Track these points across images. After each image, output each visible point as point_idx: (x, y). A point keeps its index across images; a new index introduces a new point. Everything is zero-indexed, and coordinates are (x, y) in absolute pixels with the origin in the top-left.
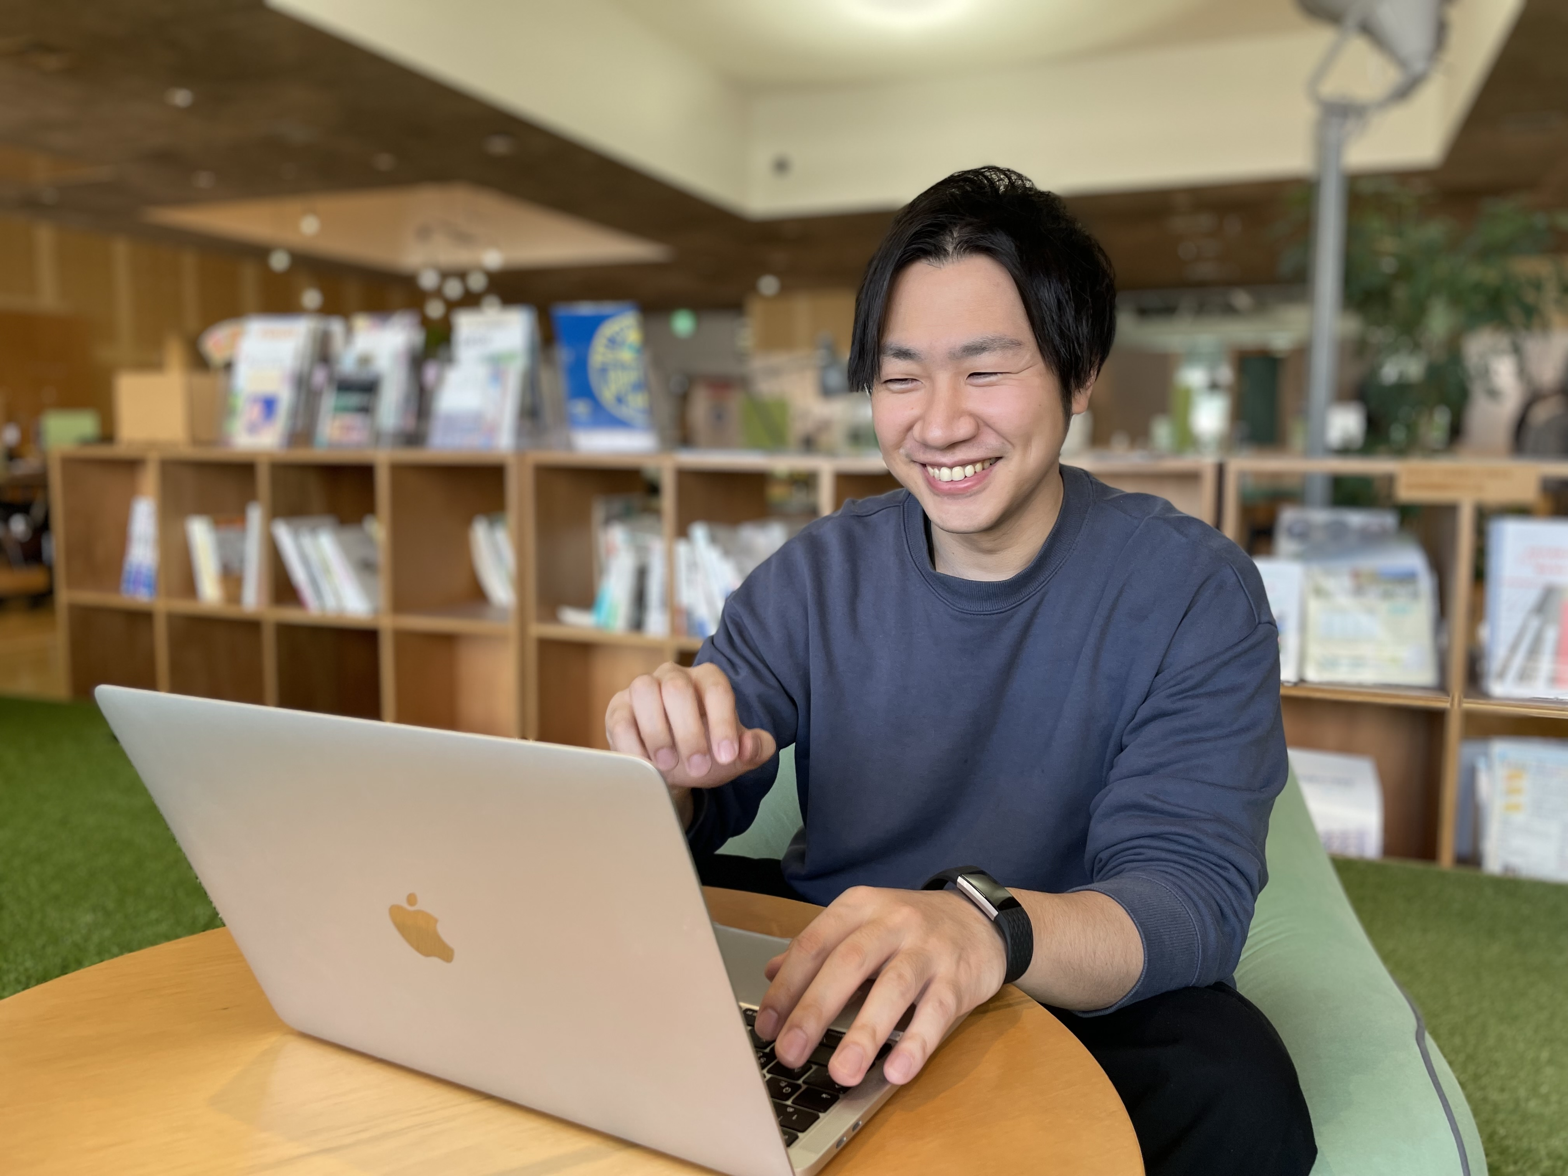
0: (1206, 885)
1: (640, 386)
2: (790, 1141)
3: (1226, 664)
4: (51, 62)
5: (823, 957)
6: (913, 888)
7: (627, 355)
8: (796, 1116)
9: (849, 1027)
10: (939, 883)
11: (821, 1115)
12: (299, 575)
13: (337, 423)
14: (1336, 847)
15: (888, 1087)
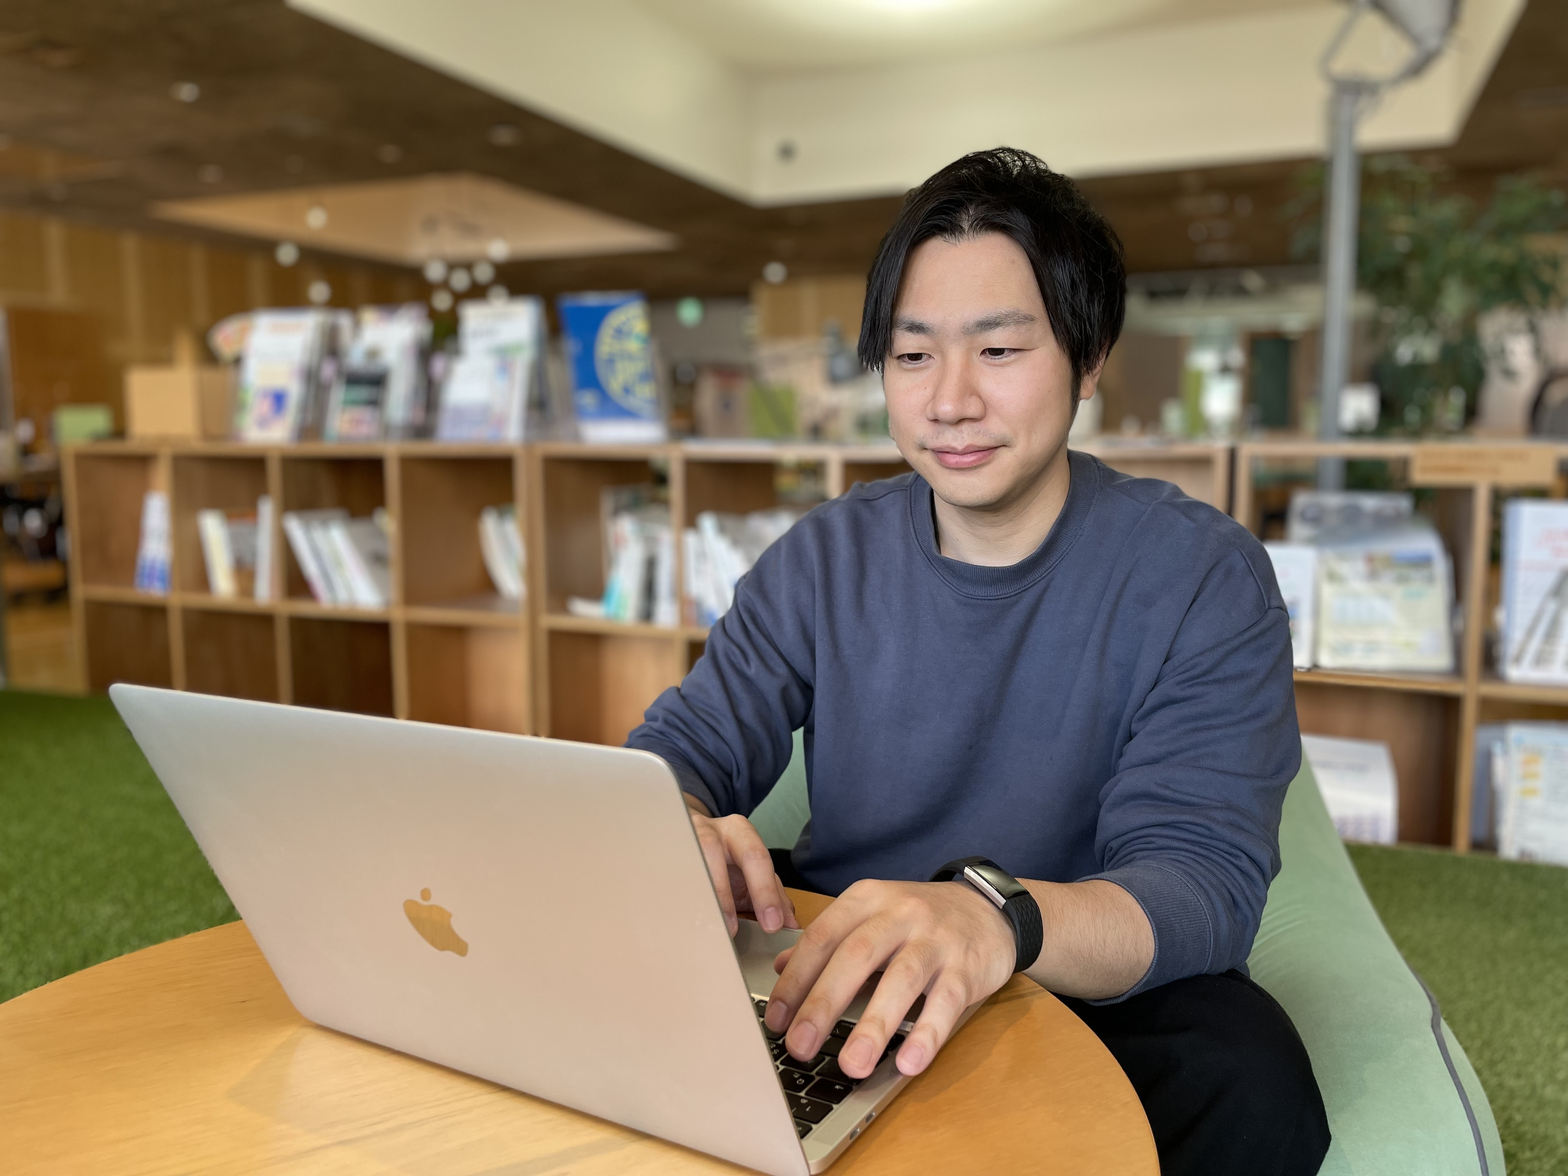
0: (1218, 873)
1: (646, 377)
2: (803, 1133)
3: (1236, 649)
4: (59, 59)
5: (831, 949)
6: (921, 879)
7: (634, 346)
8: (809, 1107)
9: (859, 1016)
10: (948, 874)
11: (834, 1106)
12: (311, 568)
13: (347, 416)
14: (1351, 833)
15: (900, 1078)
